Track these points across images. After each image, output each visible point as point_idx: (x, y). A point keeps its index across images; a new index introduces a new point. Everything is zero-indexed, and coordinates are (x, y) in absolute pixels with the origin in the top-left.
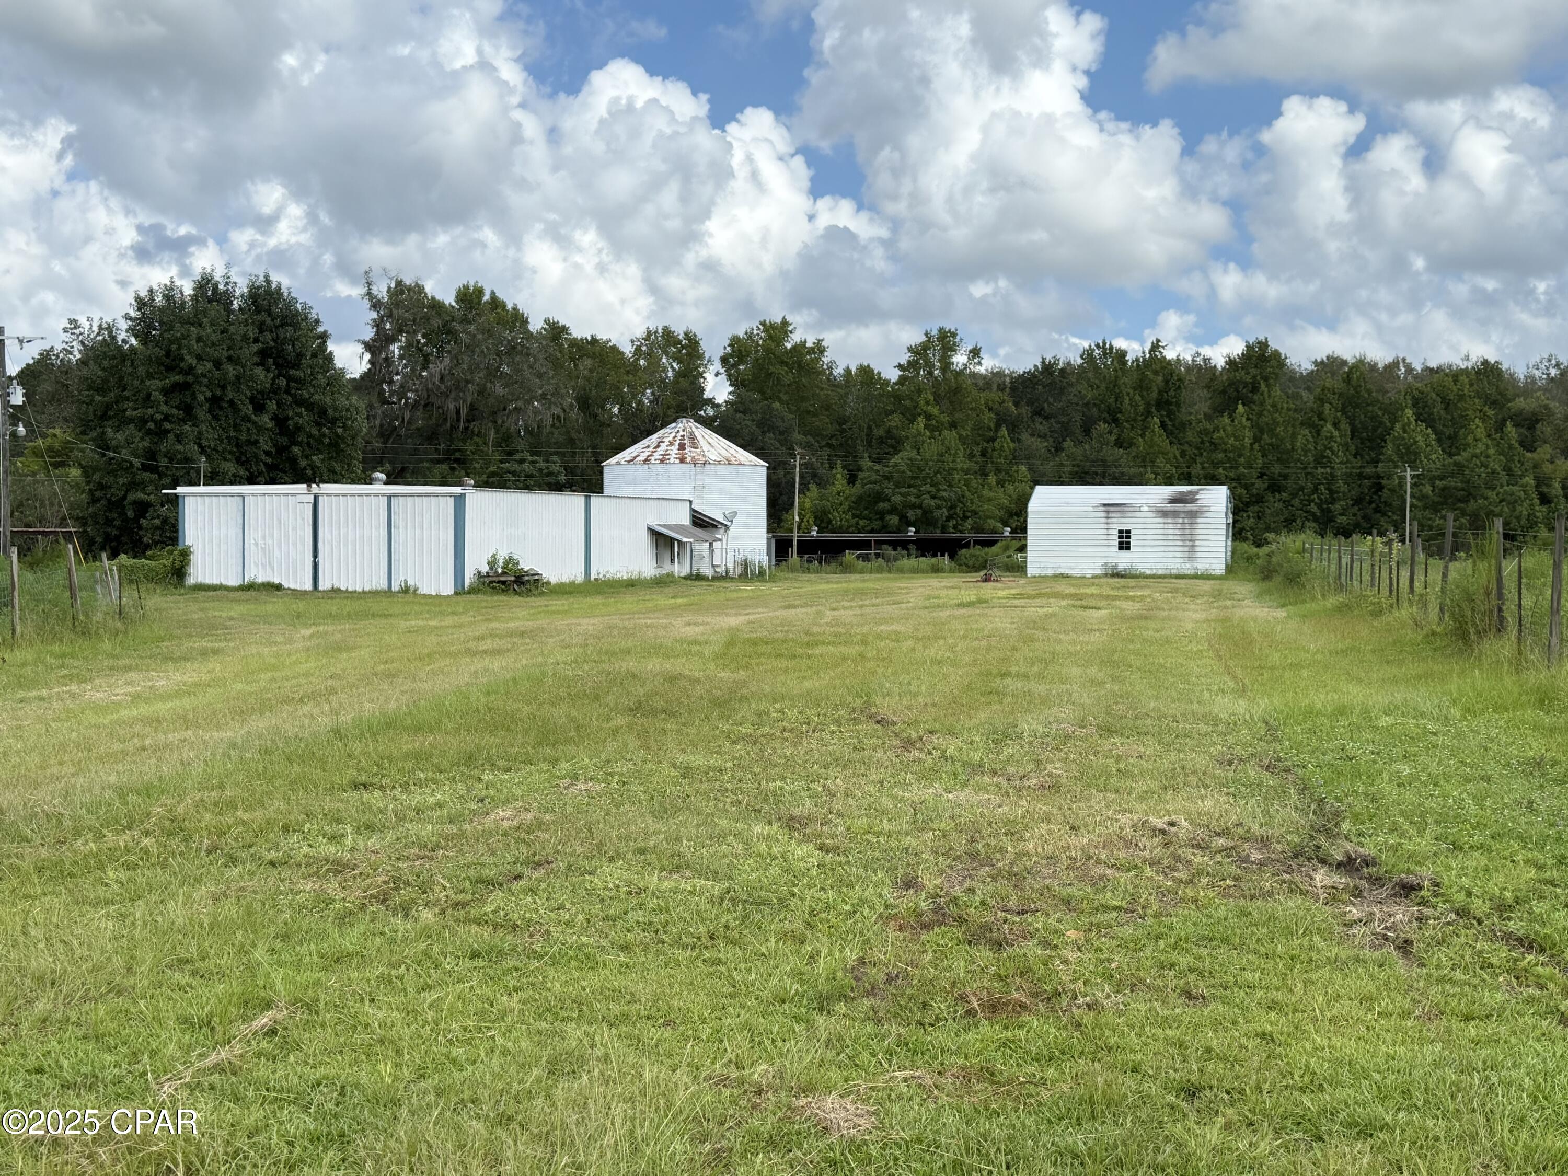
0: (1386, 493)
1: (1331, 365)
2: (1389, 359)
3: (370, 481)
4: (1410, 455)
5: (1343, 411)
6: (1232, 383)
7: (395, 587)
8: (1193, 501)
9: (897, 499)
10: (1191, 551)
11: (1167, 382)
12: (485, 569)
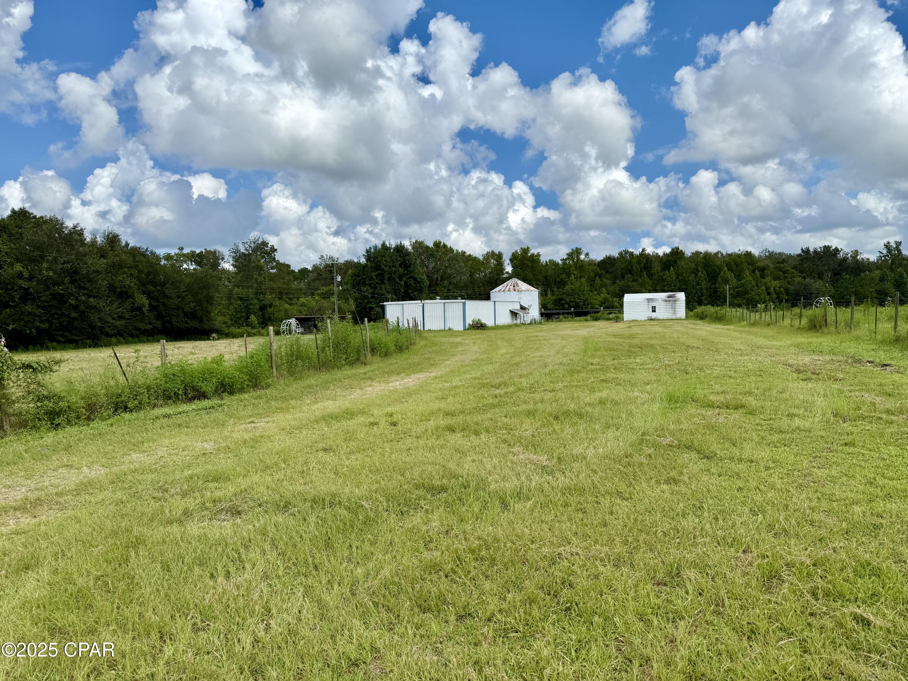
0: (718, 293)
1: (697, 254)
2: (716, 251)
3: (435, 299)
4: (726, 281)
5: (704, 268)
6: (668, 261)
7: (447, 329)
8: (675, 297)
9: (567, 300)
10: (675, 312)
11: (647, 261)
12: (471, 323)
